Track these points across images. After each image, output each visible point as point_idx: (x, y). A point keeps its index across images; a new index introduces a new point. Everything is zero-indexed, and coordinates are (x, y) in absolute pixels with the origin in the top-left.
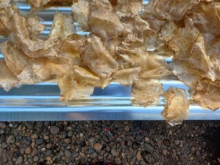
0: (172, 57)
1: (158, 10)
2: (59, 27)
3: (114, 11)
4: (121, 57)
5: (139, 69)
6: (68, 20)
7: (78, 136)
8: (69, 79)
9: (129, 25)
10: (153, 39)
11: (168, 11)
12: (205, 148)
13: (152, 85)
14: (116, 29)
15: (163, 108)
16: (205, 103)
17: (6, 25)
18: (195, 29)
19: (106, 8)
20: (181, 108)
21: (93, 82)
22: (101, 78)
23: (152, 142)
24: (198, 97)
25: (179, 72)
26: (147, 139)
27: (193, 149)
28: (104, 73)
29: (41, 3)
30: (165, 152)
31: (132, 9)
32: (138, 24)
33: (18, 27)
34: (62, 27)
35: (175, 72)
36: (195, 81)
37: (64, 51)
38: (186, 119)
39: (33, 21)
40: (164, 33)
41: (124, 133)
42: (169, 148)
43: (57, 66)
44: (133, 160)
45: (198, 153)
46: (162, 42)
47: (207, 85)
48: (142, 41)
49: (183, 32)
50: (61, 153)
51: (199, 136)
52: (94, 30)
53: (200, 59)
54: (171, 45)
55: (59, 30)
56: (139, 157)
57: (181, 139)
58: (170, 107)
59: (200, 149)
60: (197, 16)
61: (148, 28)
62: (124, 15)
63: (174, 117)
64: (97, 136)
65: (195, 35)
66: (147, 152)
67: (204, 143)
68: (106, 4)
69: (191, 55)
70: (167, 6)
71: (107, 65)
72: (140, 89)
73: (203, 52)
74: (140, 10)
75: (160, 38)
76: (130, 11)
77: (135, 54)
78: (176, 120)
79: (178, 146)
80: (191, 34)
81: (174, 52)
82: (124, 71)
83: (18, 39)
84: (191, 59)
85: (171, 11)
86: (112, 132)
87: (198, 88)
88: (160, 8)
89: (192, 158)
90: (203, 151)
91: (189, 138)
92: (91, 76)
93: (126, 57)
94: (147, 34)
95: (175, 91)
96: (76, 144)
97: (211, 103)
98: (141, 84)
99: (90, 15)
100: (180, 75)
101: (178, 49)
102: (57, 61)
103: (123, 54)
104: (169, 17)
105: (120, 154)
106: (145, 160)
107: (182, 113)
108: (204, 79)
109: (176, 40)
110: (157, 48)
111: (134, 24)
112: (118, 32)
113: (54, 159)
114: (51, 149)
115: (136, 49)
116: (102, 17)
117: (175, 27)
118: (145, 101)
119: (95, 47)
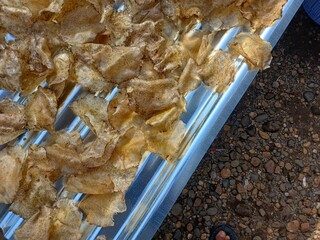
0: (198, 21)
1: (141, 2)
4: (167, 70)
5: (190, 61)
6: (89, 100)
7: (200, 188)
8: (153, 139)
9: (136, 41)
10: (167, 27)
12: (301, 60)
13: (215, 60)
14: (135, 55)
15: (245, 65)
16: (267, 20)
17: (49, 169)
19: (106, 51)
20: (258, 47)
21: (175, 116)
22: (176, 105)
23: (259, 111)
24: (256, 23)
25: (220, 24)
26: (252, 114)
27: (294, 73)
28: (172, 98)
30: (278, 105)
31: (123, 26)
32: (143, 31)
33: (63, 156)
34: (92, 112)
35: (216, 29)
36: (239, 15)
37: (120, 126)
38: (271, 49)
39: (64, 138)
40: (169, 11)
41: (229, 135)
42: (277, 97)
43: (131, 142)
44: (265, 144)
45: (301, 71)
46: (177, 20)
47: (250, 6)
48: (162, 39)
50: (207, 218)
51: (284, 57)
52: (118, 81)
54: (187, 14)
56: (265, 135)
57: (275, 78)
58: (250, 56)
59: (298, 66)
61: (153, 24)
62: (123, 39)
63: (262, 60)
64: (214, 166)
66: (266, 124)
67: (296, 57)
68: (100, 48)
71: (166, 91)
72: (211, 75)
76: (124, 30)
77: (172, 55)
78: (265, 60)
79: (280, 86)
81: (195, 16)
82: (182, 77)
83: (76, 164)
84: (215, 3)
86: (219, 147)
87: (248, 17)
89: (303, 81)
90: (302, 64)
91: (279, 69)
92: (166, 114)
93: (169, 66)
94: (159, 29)
95: (236, 41)
96: (207, 196)
97: (270, 15)
98: (207, 70)
99: (100, 73)
100: (222, 26)
101: (197, 9)
102: (126, 139)
103: (164, 66)
105: (249, 154)
106: (272, 132)
107: (263, 49)
108: (243, 5)
109: (186, 5)
110: (180, 29)
111: (140, 36)
112: (139, 56)
113: (208, 231)
114: (194, 228)
115: (166, 51)
116: (113, 62)
118: (228, 77)
119: (142, 89)
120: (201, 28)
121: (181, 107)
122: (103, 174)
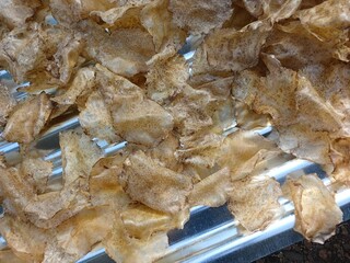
0: (269, 124)
1: (214, 63)
2: (74, 155)
3: (147, 96)
4: (189, 163)
5: (225, 170)
6: (84, 140)
8: (121, 233)
9: (179, 106)
10: (225, 109)
11: (231, 58)
13: (258, 187)
14: (162, 124)
18: (286, 72)
19: (133, 99)
20: (323, 207)
21: (162, 227)
22: (171, 214)
24: (342, 173)
25: (292, 145)
28: (172, 204)
29: (32, 134)
31: (174, 80)
32: (193, 99)
33: (11, 188)
34: (78, 155)
35: (285, 148)
36: (324, 149)
37: (97, 191)
39: (31, 165)
40: (240, 93)
43: (94, 222)
46: (242, 109)
47: (347, 147)
48: (210, 121)
49: (269, 82)
52: (129, 139)
53: (316, 114)
54: (259, 109)
55: (76, 161)
58: (304, 213)
60: (281, 47)
61: (210, 99)
62: (164, 95)
63: (318, 228)
65: (290, 80)
68: (132, 89)
69: (299, 112)
70: (225, 51)
71: (171, 189)
72: (242, 202)
73: (317, 100)
74: (186, 76)
75: (237, 105)
76: (171, 86)
77: (208, 148)
78: (323, 230)
80: (284, 81)
81: (270, 116)
82: (203, 183)
83: (19, 207)
84: (302, 118)
85: (235, 56)
87: (335, 160)
88: (216, 58)
92: (154, 219)
93: (196, 160)
94: (213, 107)
95: (300, 181)
98: (240, 194)
99: (113, 119)
100: (295, 149)
101: (274, 111)
102: (93, 212)
103: (190, 157)
104: (236, 67)
107: (328, 216)
108: (338, 140)
109: (264, 99)
110: (240, 121)
111: (186, 102)
112: (167, 127)
115: (206, 138)
116: (133, 117)
117: (253, 77)
118: (257, 223)
119: (141, 172)
120: (266, 135)
121: (177, 221)
122: (42, 237)
